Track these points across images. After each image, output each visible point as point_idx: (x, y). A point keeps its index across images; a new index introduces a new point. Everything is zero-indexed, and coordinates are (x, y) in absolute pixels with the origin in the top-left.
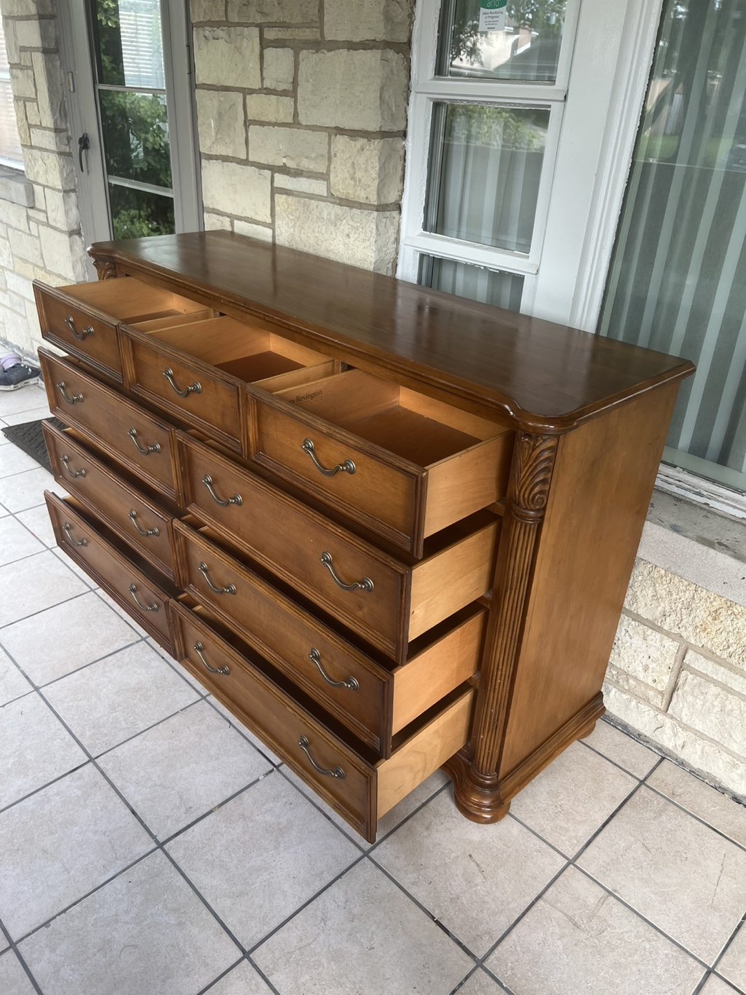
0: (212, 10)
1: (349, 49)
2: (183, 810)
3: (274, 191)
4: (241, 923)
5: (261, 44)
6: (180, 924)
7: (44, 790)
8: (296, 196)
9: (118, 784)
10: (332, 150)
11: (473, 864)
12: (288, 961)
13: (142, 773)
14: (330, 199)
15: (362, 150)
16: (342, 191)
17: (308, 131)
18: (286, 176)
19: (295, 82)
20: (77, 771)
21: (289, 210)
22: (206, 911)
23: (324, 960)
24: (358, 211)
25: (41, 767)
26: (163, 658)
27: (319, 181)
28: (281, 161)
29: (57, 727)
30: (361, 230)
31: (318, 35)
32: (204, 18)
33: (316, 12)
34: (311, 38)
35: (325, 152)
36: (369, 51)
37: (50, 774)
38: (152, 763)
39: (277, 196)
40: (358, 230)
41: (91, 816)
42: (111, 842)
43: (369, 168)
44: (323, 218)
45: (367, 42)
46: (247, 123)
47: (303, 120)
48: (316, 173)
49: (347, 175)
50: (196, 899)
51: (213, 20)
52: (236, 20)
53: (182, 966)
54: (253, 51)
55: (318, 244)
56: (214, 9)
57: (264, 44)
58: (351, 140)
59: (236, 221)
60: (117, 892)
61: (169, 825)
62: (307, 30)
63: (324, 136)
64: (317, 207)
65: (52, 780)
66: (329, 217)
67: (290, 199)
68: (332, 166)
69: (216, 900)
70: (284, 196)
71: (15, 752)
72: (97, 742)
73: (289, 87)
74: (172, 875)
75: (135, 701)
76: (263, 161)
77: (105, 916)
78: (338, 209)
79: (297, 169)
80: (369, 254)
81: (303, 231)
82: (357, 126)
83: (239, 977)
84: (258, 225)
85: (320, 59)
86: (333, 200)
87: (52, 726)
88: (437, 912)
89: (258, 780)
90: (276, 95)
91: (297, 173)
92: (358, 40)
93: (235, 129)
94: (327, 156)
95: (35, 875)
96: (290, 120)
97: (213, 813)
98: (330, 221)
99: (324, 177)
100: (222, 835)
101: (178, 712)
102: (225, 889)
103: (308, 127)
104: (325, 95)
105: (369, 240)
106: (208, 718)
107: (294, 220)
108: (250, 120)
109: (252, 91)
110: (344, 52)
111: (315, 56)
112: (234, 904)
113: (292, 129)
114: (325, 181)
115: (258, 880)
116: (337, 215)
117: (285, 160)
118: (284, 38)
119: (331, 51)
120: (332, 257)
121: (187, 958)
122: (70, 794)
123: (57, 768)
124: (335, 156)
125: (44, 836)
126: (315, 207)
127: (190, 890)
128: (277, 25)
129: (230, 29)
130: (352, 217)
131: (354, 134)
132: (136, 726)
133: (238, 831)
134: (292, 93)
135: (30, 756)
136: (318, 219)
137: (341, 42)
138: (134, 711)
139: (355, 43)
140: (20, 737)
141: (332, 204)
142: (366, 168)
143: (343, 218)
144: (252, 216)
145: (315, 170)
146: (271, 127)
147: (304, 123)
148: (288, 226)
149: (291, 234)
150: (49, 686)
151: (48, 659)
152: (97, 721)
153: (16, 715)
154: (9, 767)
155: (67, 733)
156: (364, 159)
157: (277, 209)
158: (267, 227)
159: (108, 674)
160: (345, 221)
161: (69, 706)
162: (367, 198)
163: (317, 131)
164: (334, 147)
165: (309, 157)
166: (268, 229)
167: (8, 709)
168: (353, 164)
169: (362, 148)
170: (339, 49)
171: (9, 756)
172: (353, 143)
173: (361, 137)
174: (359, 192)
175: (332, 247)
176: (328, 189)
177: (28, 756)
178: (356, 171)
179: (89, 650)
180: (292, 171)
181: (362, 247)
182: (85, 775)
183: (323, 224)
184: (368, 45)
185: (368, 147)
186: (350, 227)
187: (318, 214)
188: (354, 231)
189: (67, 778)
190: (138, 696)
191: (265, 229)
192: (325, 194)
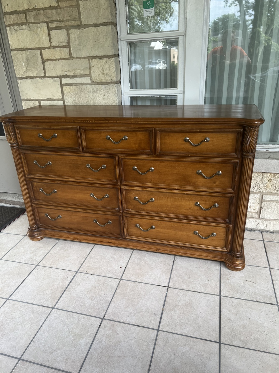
0: (18, 19)
1: (95, 27)
2: (153, 316)
3: (62, 86)
4: (209, 335)
5: (48, 29)
6: (191, 348)
7: (96, 338)
9: (122, 321)
10: (91, 65)
11: (249, 282)
12: (233, 337)
13: (126, 313)
14: (92, 84)
16: (99, 79)
17: (78, 60)
18: (68, 79)
19: (69, 42)
20: (101, 325)
21: (72, 92)
22: (194, 339)
23: (241, 330)
24: (107, 85)
25: (86, 332)
26: (92, 274)
27: (86, 78)
28: (64, 74)
29: (77, 316)
30: (110, 92)
31: (79, 23)
32: (13, 22)
33: (77, 14)
34: (75, 24)
35: (88, 66)
36: (105, 26)
37: (92, 332)
38: (126, 308)
39: (64, 88)
40: (109, 92)
41: (123, 336)
42: (140, 339)
43: (111, 69)
44: (90, 91)
45: (104, 23)
46: (43, 61)
47: (74, 55)
48: (84, 75)
49: (100, 73)
50: (188, 338)
51: (19, 22)
52: (33, 21)
53: (206, 359)
54: (44, 32)
55: (88, 102)
56: (19, 18)
57: (49, 29)
59: (41, 102)
60: (161, 352)
61: (154, 322)
62: (73, 22)
63: (86, 60)
64: (86, 87)
65: (95, 333)
66: (93, 90)
67: (71, 87)
68: (92, 71)
69: (194, 334)
70: (68, 87)
71: (69, 333)
72: (98, 312)
73: (66, 44)
74: (172, 336)
76: (54, 75)
77: (165, 362)
78: (97, 87)
79: (73, 75)
80: (115, 100)
81: (80, 98)
82: (103, 54)
83: (225, 350)
84: (55, 100)
85: (81, 32)
86: (94, 84)
87: (75, 317)
88: (254, 299)
89: (167, 294)
90: (59, 48)
91: (74, 76)
92: (99, 23)
93: (37, 64)
94: (89, 67)
95: (125, 366)
96: (68, 56)
97: (164, 311)
98: (94, 91)
99: (89, 75)
100: (174, 315)
101: (117, 288)
102: (193, 329)
103: (77, 58)
104: (85, 45)
105: (114, 95)
106: (129, 285)
107: (75, 95)
108: (45, 60)
109: (45, 48)
110: (94, 28)
111: (78, 31)
112: (200, 332)
113: (69, 60)
114: (89, 77)
115: (199, 321)
116: (97, 89)
117: (66, 73)
118: (61, 26)
119: (86, 28)
121: (204, 356)
122: (108, 334)
123: (93, 328)
124: (93, 66)
125: (114, 352)
126: (85, 88)
127: (183, 336)
128: (56, 21)
129: (29, 25)
130: (105, 88)
131: (101, 57)
132: (107, 300)
133: (177, 311)
134: (68, 46)
135: (77, 331)
136: (88, 92)
137: (90, 24)
138: (101, 296)
139: (98, 24)
140: (66, 327)
141: (94, 85)
142: (109, 69)
143: (100, 89)
144: (51, 97)
145: (83, 74)
146: (58, 61)
147: (75, 57)
148: (72, 98)
149: (73, 101)
150: (57, 304)
151: (46, 296)
152: (90, 306)
153: (55, 320)
154: (73, 339)
155: (83, 316)
156: (108, 66)
157: (65, 92)
158: (60, 100)
159: (77, 289)
160: (102, 90)
161: (73, 307)
162: (111, 80)
163: (82, 59)
164: (92, 64)
165: (80, 69)
166: (61, 101)
167: (49, 320)
168: (103, 68)
169: (106, 62)
170: (90, 27)
171: (68, 335)
172: (101, 61)
173: (105, 58)
174: (107, 78)
175: (96, 101)
176: (91, 80)
177: (76, 331)
178: (104, 71)
179: (59, 285)
180: (71, 76)
181: (112, 98)
182: (106, 325)
183: (90, 93)
184: (104, 24)
185: (109, 61)
186: (105, 92)
187: (87, 90)
188: (107, 93)
189: (100, 329)
190: (97, 291)
191: (59, 101)
192: (90, 82)
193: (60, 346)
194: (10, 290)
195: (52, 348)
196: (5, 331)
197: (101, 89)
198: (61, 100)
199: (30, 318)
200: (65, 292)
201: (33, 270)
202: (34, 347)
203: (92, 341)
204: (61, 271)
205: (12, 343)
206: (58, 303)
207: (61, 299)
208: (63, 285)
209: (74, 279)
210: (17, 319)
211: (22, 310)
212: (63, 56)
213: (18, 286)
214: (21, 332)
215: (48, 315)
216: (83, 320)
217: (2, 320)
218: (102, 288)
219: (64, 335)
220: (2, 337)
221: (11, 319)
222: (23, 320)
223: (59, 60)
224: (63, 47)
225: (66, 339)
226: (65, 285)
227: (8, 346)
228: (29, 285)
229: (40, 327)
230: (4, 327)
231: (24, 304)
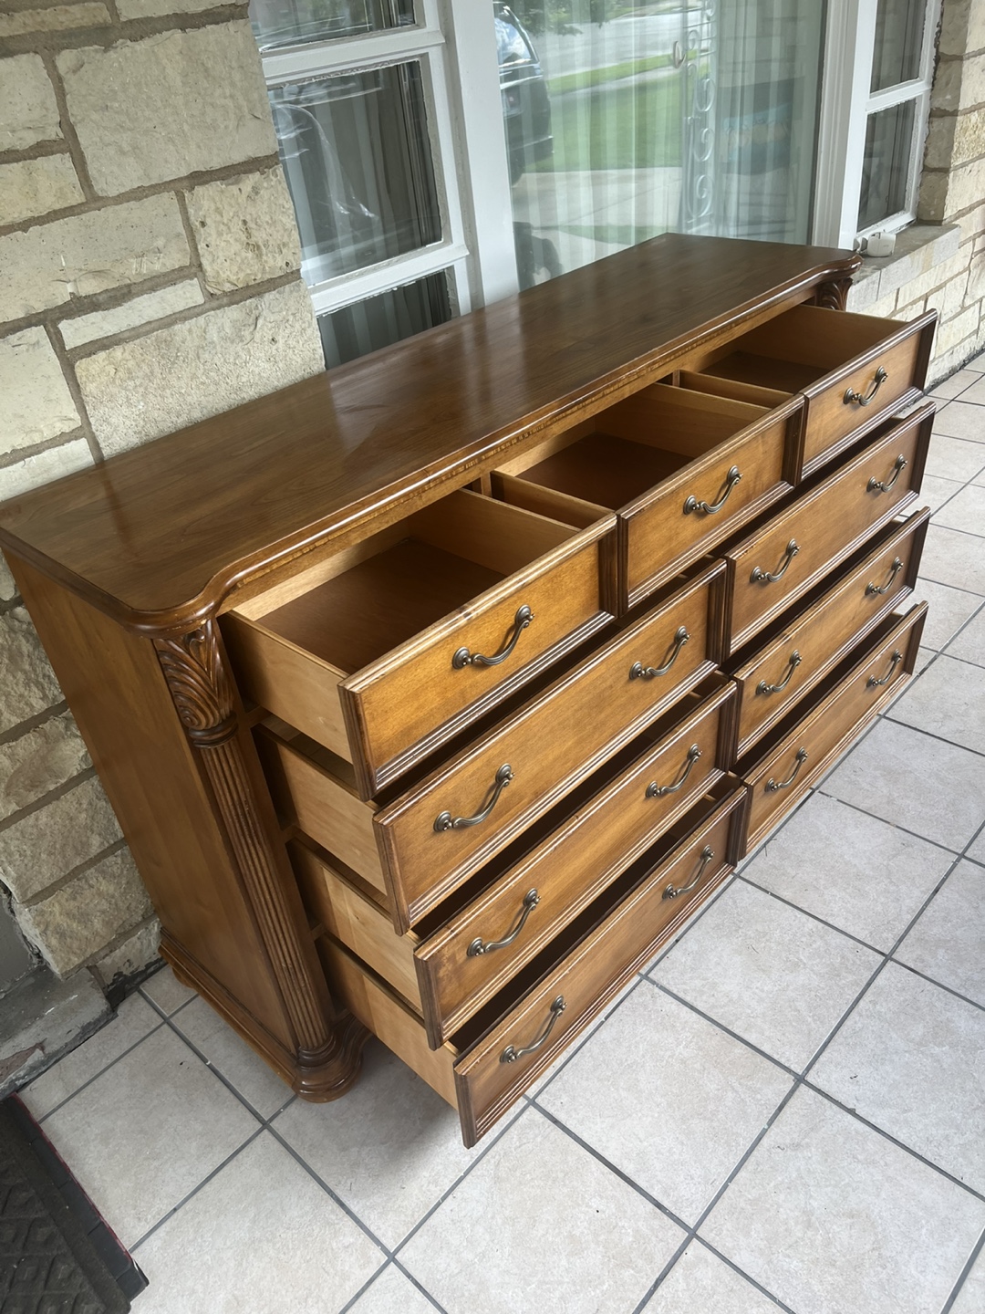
1: (183, 30)
2: (909, 850)
3: (68, 360)
7: (958, 991)
8: (126, 341)
9: (910, 918)
10: (192, 218)
13: (882, 900)
14: (210, 306)
15: (257, 193)
16: (235, 278)
17: (125, 205)
19: (66, 121)
20: (912, 967)
21: (123, 374)
24: (273, 295)
27: (179, 286)
28: (63, 293)
29: (857, 1019)
30: (291, 318)
31: (106, 16)
34: (86, 22)
35: (179, 228)
36: (227, 23)
37: (933, 994)
38: (862, 895)
39: (82, 367)
40: (287, 321)
41: (963, 929)
44: (213, 342)
45: (221, 10)
47: (105, 186)
48: (165, 275)
49: (236, 247)
58: (227, 185)
61: (934, 856)
62: (73, 8)
63: (168, 200)
64: (190, 331)
66: (223, 334)
67: (118, 352)
68: (201, 246)
70: (102, 355)
71: (922, 1053)
72: (858, 963)
73: (53, 132)
75: (773, 945)
76: (10, 316)
78: (234, 313)
79: (114, 289)
82: (238, 157)
84: (39, 452)
86: (215, 304)
87: (859, 1025)
89: (838, 800)
90: (17, 161)
91: (121, 295)
92: (200, 9)
94: (183, 232)
96: (77, 197)
97: (900, 825)
98: (226, 338)
99: (194, 269)
100: (920, 812)
101: (772, 894)
103: (121, 199)
105: (309, 325)
107: (141, 385)
110: (178, 34)
111: (107, 55)
113: (83, 216)
114: (192, 279)
115: (951, 778)
116: (234, 322)
117: (70, 288)
119: (142, 38)
120: (250, 394)
123: (919, 990)
124: (203, 224)
126: (186, 333)
130: (270, 308)
131: (230, 173)
132: (814, 930)
133: (909, 802)
134: (69, 143)
135: (918, 1031)
136: (201, 351)
137: (160, 18)
138: (790, 940)
139: (193, 16)
140: (896, 1058)
141: (218, 311)
142: (272, 218)
143: (251, 320)
144: (22, 441)
145: (164, 270)
146: (20, 232)
147: (113, 192)
148: (130, 405)
149: (139, 415)
150: (786, 1065)
151: (730, 1094)
152: (827, 976)
153: (861, 1083)
154: (947, 1047)
155: (861, 1003)
156: (265, 206)
157: (89, 388)
158: (69, 441)
159: (735, 996)
160: (260, 322)
161: (814, 1020)
162: (287, 264)
163: (146, 197)
164: (196, 211)
165: (148, 251)
166: (73, 442)
167: (855, 1102)
168: (245, 222)
169: (256, 190)
170: (160, 32)
171: (932, 1057)
172: (234, 189)
173: (245, 172)
174: (271, 262)
175: (244, 380)
176: (203, 289)
177: (920, 1033)
178: (254, 232)
179: (691, 1042)
180: (101, 298)
181: (301, 343)
182: (915, 956)
183: (213, 352)
184: (219, 14)
185: (265, 185)
186: (273, 324)
187: (197, 342)
188: (282, 327)
189: (928, 973)
190: (763, 944)
191: (67, 445)
192: (200, 299)
193: (970, 1085)
194: (640, 1224)
195: (975, 1109)
196: (862, 1252)
197: (253, 316)
198: (76, 438)
199: (826, 1160)
200: (736, 1031)
201: (556, 1122)
202: (960, 1159)
203: (965, 1003)
204: (612, 1025)
205: (924, 1231)
206: (783, 1061)
207: (766, 1048)
208: (693, 1031)
209: (681, 995)
210: (815, 1204)
211: (772, 1185)
212: (49, 202)
213: (630, 1189)
214: (883, 1195)
215: (826, 1101)
216: (878, 1007)
217: (803, 1261)
218: (757, 930)
219: (928, 1068)
220: (888, 1264)
221: (809, 1225)
222: (827, 1186)
223: (25, 226)
224: (41, 149)
225: (945, 1066)
226: (695, 1026)
227: (938, 1244)
228: (645, 1144)
229: (875, 1133)
230: (844, 1256)
231: (742, 1174)
